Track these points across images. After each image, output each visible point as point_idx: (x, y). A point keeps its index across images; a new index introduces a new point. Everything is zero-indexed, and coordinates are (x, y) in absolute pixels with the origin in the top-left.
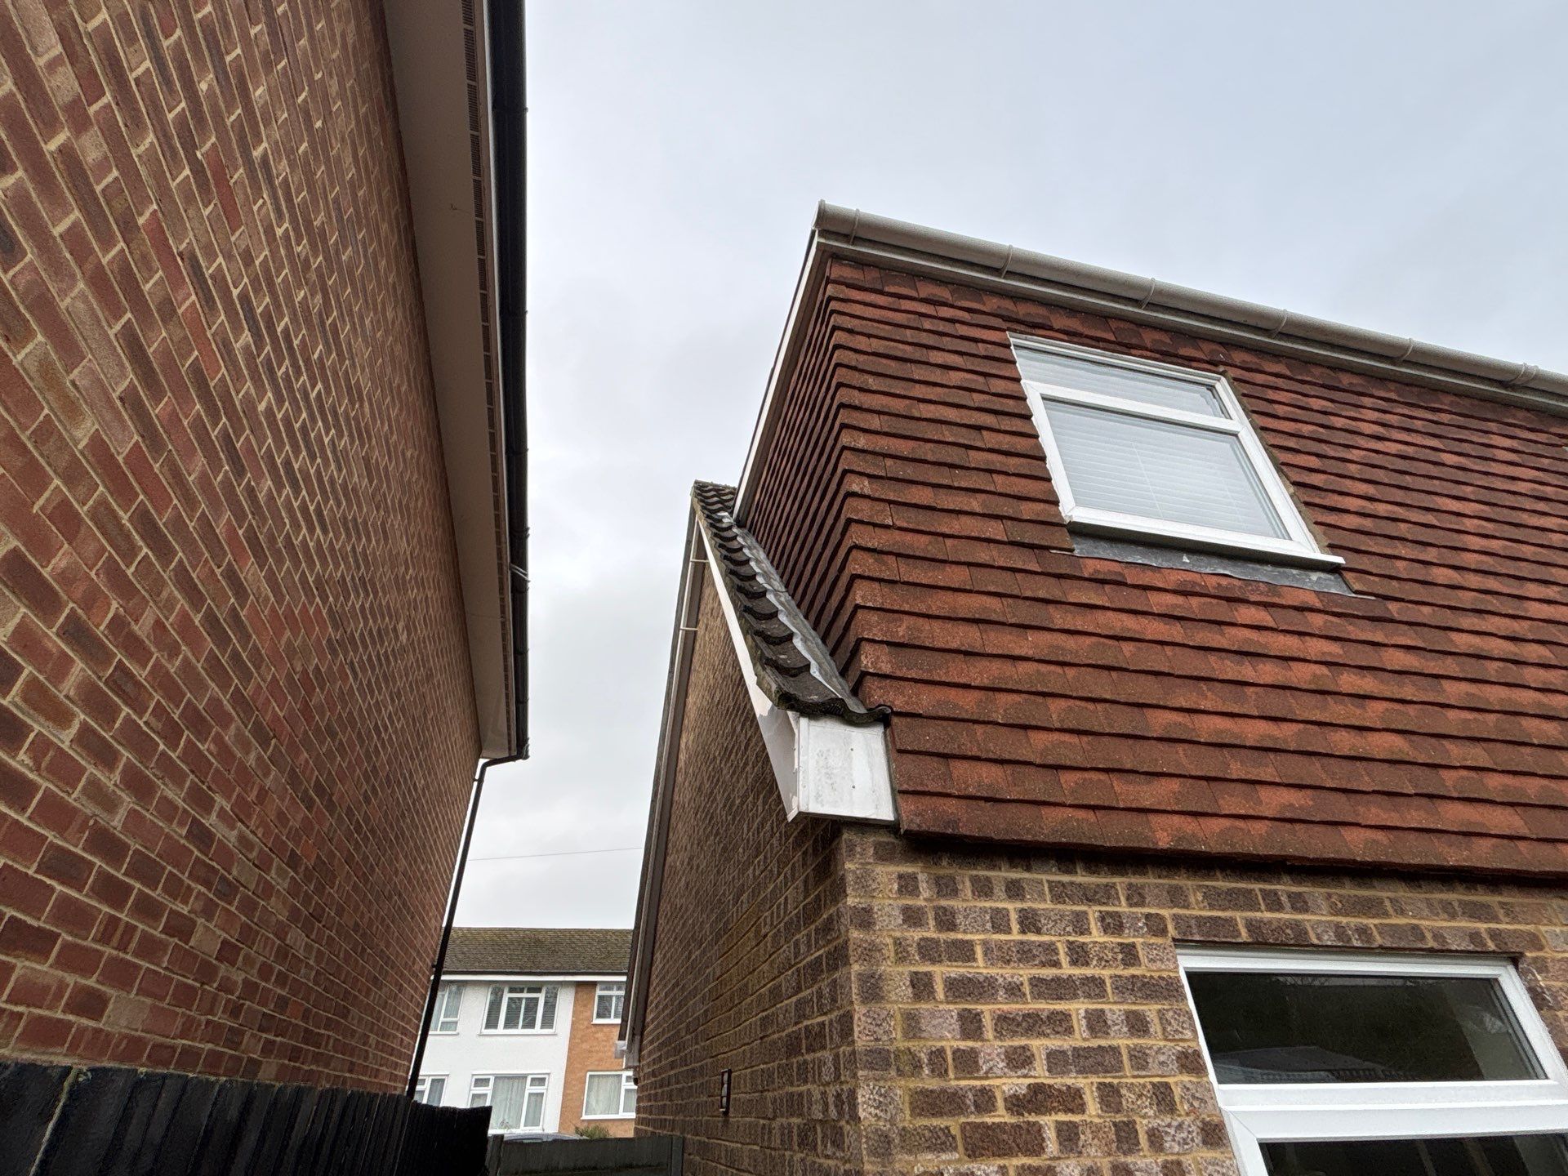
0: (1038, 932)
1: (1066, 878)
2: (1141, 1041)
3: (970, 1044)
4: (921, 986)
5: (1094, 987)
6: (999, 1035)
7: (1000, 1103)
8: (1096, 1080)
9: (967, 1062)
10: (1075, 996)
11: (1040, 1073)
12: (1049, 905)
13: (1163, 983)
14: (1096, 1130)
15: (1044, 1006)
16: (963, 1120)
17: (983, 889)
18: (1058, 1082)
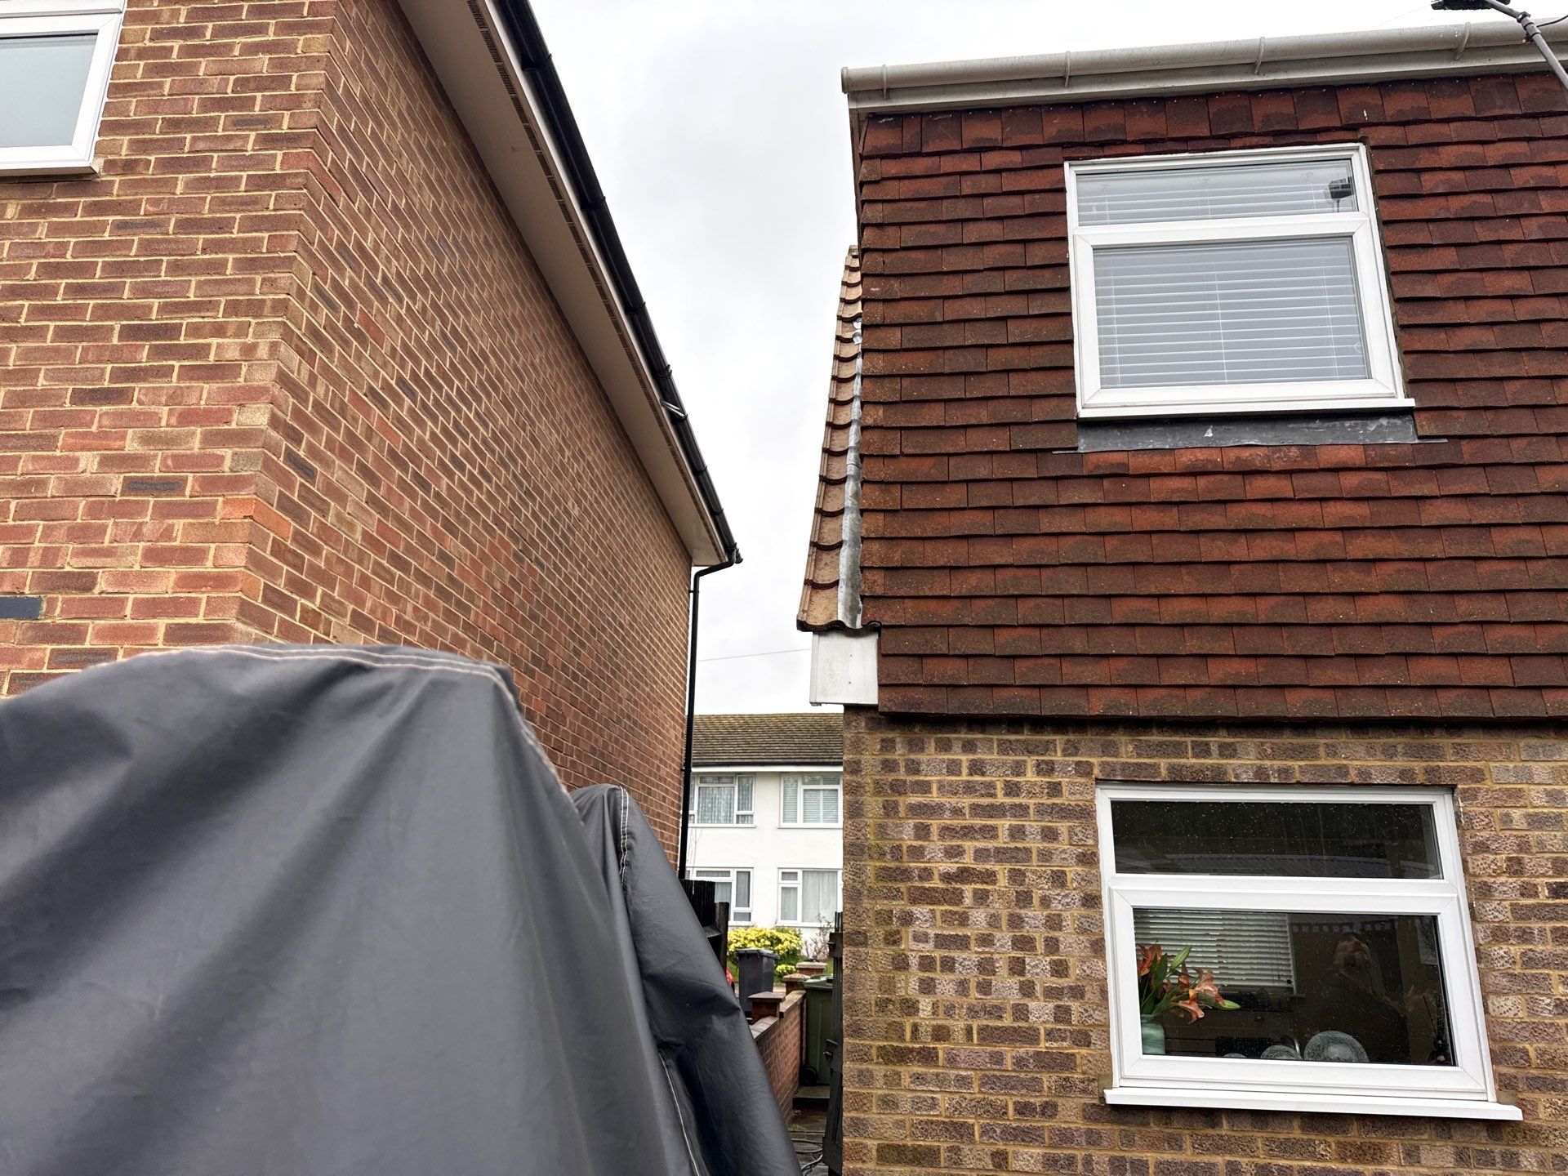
0: (983, 774)
1: (1012, 737)
2: (1049, 845)
3: (920, 843)
4: (890, 809)
5: (1022, 810)
6: (942, 837)
7: (936, 876)
8: (1008, 866)
9: (917, 853)
10: (1004, 816)
11: (968, 861)
12: (996, 756)
13: (1078, 809)
14: (1001, 895)
15: (978, 822)
16: (909, 884)
17: (945, 746)
18: (980, 867)
